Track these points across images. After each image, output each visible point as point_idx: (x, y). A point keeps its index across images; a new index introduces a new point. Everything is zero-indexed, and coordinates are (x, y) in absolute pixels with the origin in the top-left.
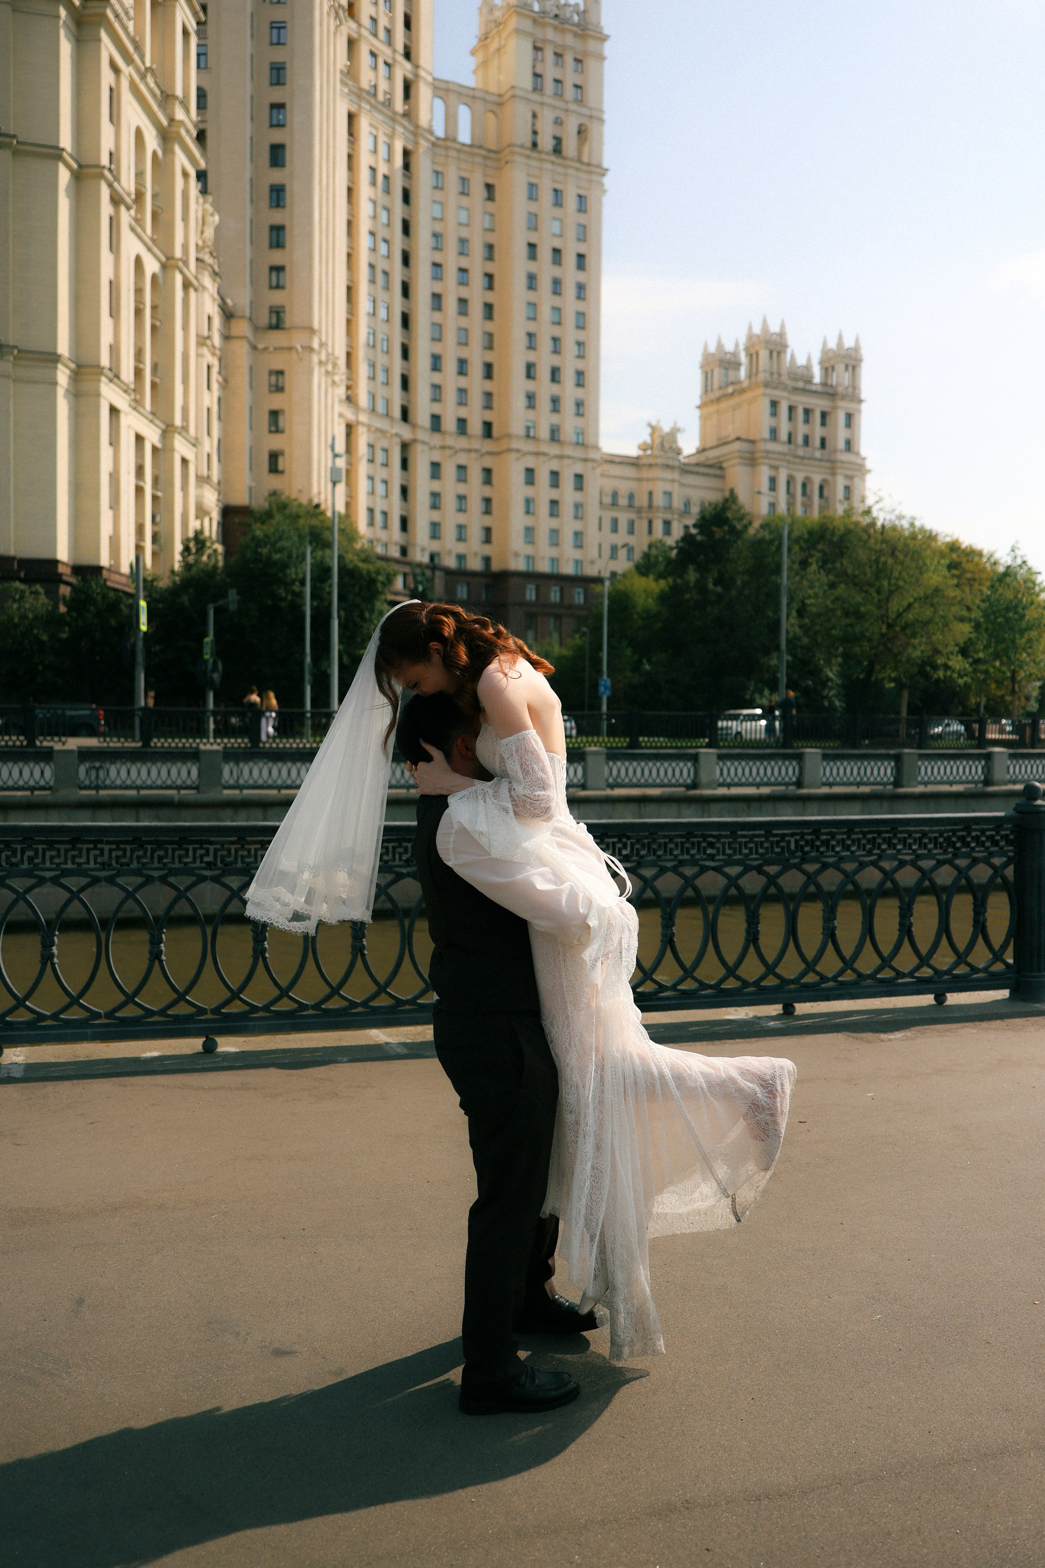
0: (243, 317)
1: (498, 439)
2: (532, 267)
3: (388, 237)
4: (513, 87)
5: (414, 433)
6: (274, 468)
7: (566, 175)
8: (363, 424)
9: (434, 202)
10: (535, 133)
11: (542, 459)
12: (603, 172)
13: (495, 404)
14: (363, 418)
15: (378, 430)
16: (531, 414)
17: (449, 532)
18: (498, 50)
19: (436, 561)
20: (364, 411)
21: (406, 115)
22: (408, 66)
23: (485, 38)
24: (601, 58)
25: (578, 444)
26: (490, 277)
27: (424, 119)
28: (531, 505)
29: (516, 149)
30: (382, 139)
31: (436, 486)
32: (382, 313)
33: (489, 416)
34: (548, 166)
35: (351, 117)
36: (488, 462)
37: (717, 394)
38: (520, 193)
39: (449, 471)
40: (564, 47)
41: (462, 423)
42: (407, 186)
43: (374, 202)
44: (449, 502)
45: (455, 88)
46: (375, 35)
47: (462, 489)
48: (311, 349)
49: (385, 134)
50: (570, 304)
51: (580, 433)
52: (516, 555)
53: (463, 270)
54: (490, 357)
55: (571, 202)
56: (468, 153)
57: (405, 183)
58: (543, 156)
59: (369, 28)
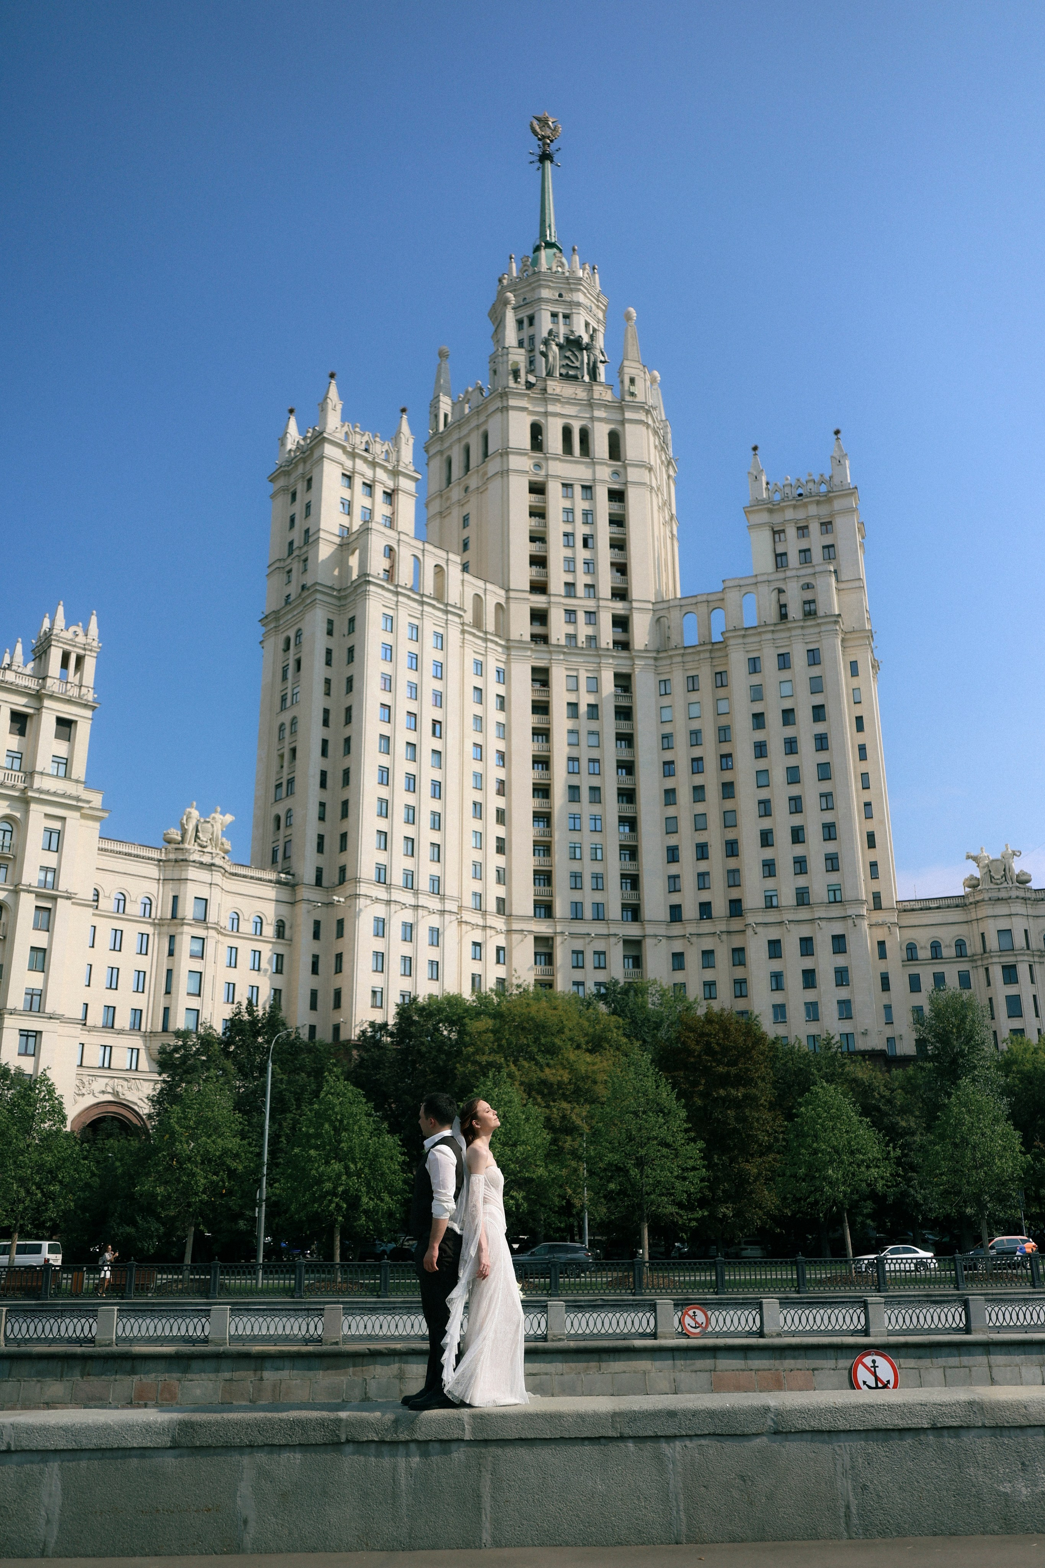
2: (759, 735)
8: (559, 934)
9: (661, 708)
11: (788, 927)
13: (737, 880)
16: (770, 883)
20: (563, 921)
21: (620, 646)
22: (619, 604)
25: (830, 902)
28: (780, 979)
29: (728, 635)
33: (735, 894)
35: (537, 671)
36: (737, 942)
38: (739, 670)
39: (692, 959)
41: (705, 907)
43: (574, 732)
47: (708, 975)
49: (586, 671)
50: (808, 758)
51: (834, 890)
54: (729, 835)
55: (799, 659)
56: (693, 653)
57: (624, 703)
58: (760, 630)
59: (563, 594)
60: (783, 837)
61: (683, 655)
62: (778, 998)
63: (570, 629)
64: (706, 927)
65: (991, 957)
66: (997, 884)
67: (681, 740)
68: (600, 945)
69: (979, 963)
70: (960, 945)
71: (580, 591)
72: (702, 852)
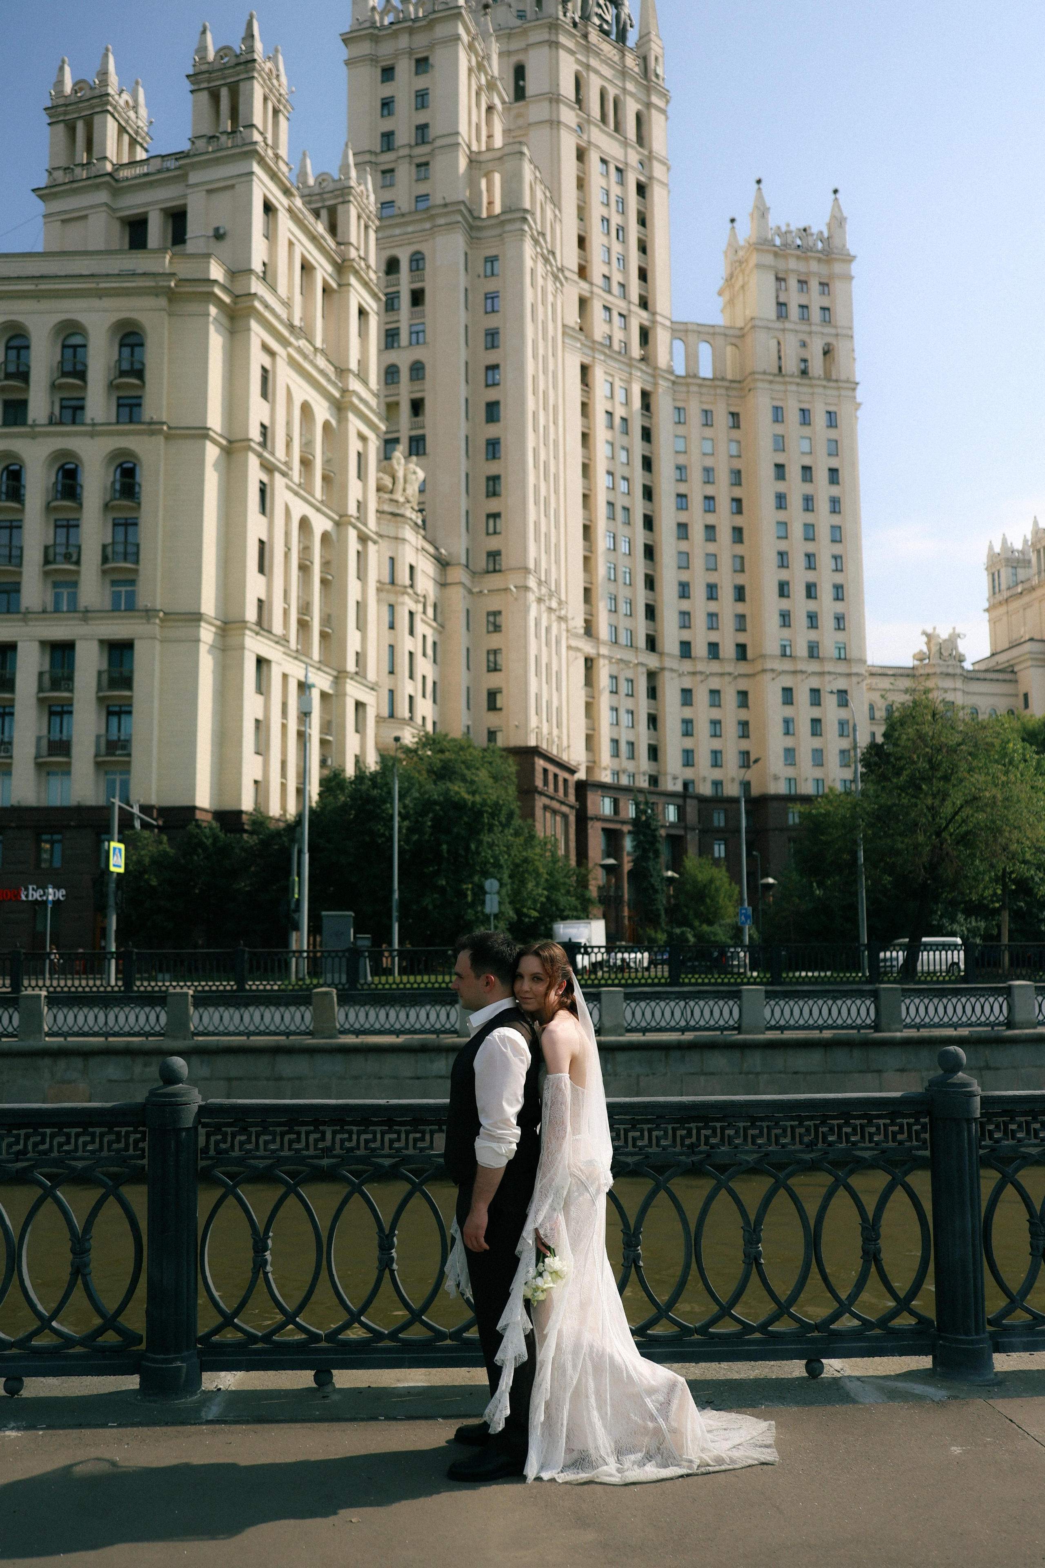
0: (459, 564)
1: (753, 660)
2: (781, 487)
3: (626, 475)
4: (752, 319)
5: (661, 661)
6: (492, 706)
7: (813, 394)
8: (604, 656)
9: (676, 436)
10: (780, 358)
11: (800, 677)
12: (853, 386)
13: (749, 627)
14: (604, 651)
15: (621, 660)
16: (786, 633)
17: (703, 759)
18: (743, 287)
19: (691, 789)
20: (604, 643)
21: (643, 359)
22: (644, 314)
23: (730, 279)
24: (850, 278)
25: (840, 658)
26: (738, 501)
27: (662, 360)
28: (791, 725)
29: (757, 376)
30: (618, 383)
31: (688, 713)
32: (623, 547)
33: (742, 638)
34: (794, 388)
35: (585, 369)
36: (743, 685)
37: (1006, 594)
38: (765, 416)
39: (701, 697)
40: (808, 274)
41: (714, 649)
42: (647, 425)
43: (612, 444)
44: (702, 728)
45: (695, 328)
46: (609, 292)
47: (716, 714)
48: (526, 588)
49: (621, 379)
50: (823, 518)
51: (842, 648)
52: (776, 778)
53: (709, 498)
54: (740, 580)
55: (819, 419)
56: (710, 386)
57: (646, 423)
58: (787, 379)
59: (602, 285)
60: (798, 590)
61: (700, 385)
62: (789, 742)
63: (608, 329)
64: (715, 667)
66: (945, 661)
67: (696, 475)
68: (630, 673)
71: (615, 287)
72: (712, 592)
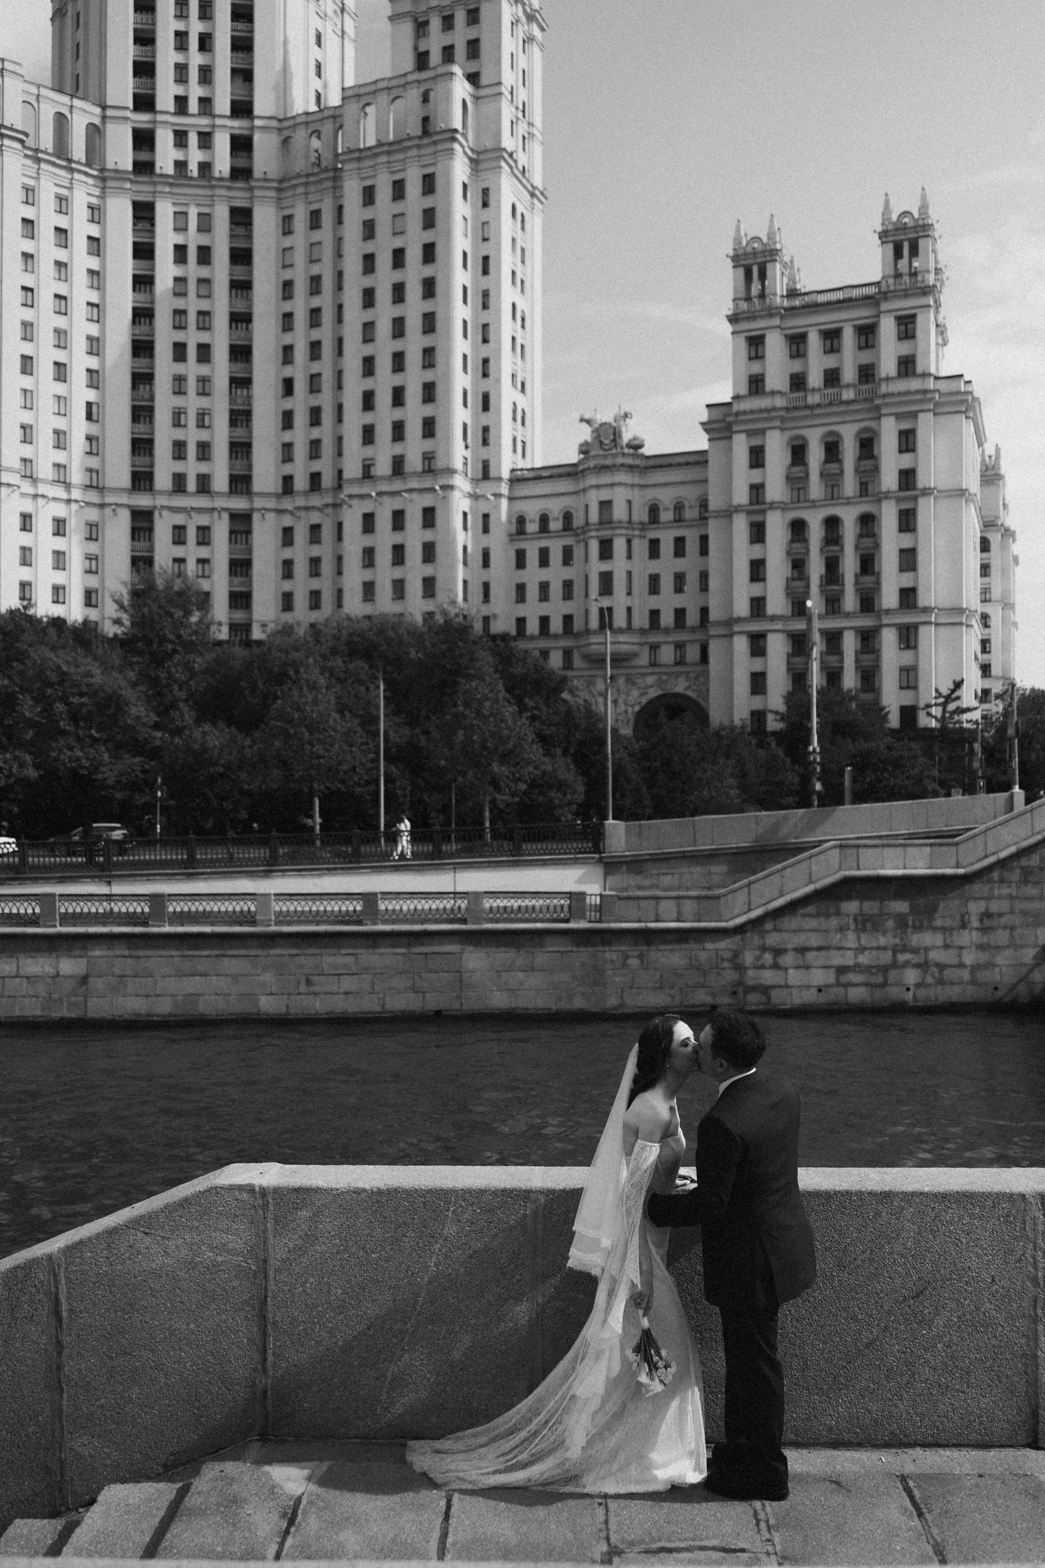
2: (369, 281)
7: (405, 160)
9: (285, 249)
11: (382, 500)
16: (369, 451)
21: (234, 174)
22: (237, 123)
28: (372, 555)
29: (343, 158)
33: (339, 464)
34: (383, 159)
36: (341, 515)
38: (352, 202)
41: (317, 478)
42: (243, 245)
45: (302, 119)
51: (428, 458)
53: (317, 311)
55: (414, 187)
57: (241, 244)
58: (375, 151)
59: (172, 110)
60: (385, 399)
61: (306, 184)
62: (368, 575)
63: (179, 155)
64: (316, 500)
65: (590, 530)
66: (605, 450)
67: (300, 288)
68: (203, 520)
69: (582, 537)
70: (568, 517)
71: (193, 106)
72: (316, 417)
